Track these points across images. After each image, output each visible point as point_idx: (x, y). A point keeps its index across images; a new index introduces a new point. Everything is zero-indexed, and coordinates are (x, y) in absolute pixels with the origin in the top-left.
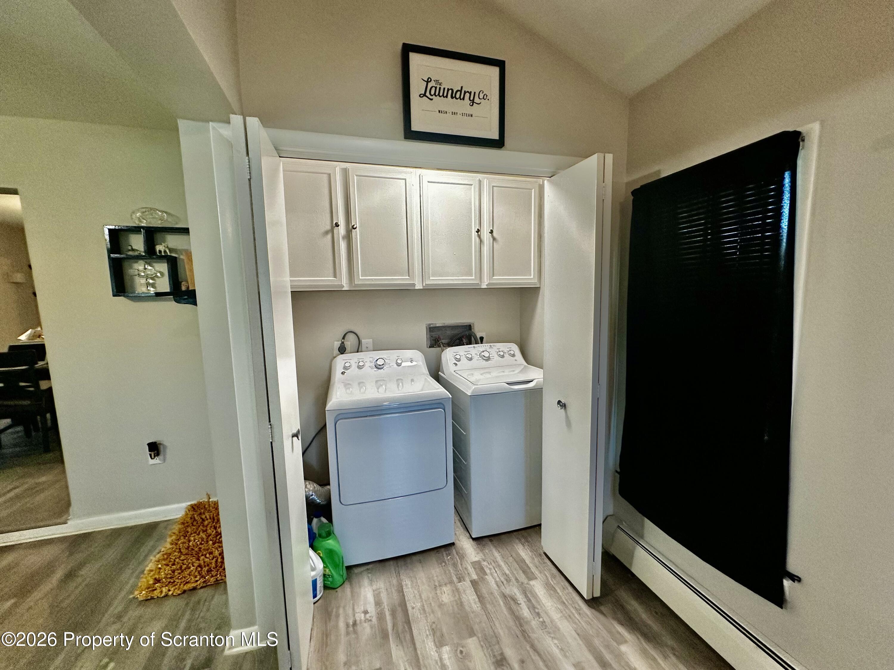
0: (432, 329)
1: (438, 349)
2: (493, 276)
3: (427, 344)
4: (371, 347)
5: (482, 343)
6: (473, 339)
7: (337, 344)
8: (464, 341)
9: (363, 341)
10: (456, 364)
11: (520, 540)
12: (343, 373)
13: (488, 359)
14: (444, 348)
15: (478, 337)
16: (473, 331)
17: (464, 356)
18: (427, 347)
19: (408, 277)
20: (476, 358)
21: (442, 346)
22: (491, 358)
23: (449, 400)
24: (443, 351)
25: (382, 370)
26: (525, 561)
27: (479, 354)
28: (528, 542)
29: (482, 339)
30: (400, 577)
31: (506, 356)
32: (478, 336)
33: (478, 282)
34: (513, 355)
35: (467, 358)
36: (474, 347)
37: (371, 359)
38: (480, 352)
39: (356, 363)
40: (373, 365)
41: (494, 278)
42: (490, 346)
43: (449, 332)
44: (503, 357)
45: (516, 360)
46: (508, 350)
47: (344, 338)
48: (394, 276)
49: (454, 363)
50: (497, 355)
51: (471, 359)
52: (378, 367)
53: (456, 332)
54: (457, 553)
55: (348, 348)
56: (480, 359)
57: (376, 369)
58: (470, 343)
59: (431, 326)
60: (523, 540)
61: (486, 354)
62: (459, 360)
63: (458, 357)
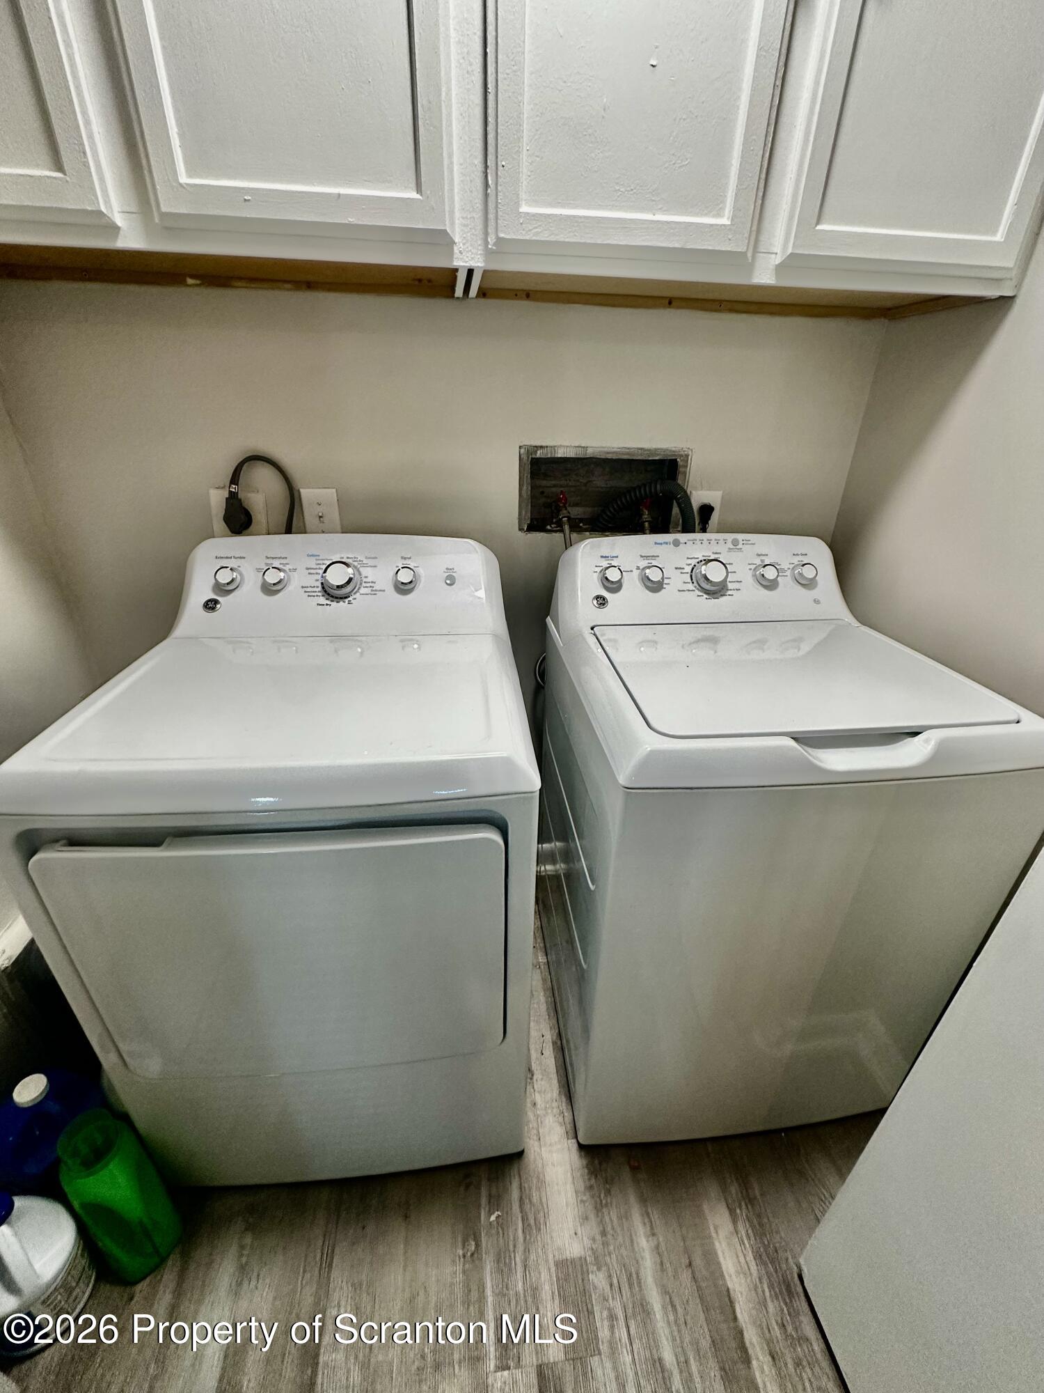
0: (543, 468)
1: (558, 537)
2: (818, 223)
3: (520, 519)
4: (334, 515)
5: (704, 530)
6: (676, 510)
7: (217, 499)
8: (646, 516)
9: (304, 493)
10: (602, 601)
11: (724, 1189)
12: (210, 605)
13: (716, 591)
14: (574, 536)
15: (695, 505)
16: (680, 482)
17: (636, 573)
18: (520, 529)
19: (414, 195)
20: (677, 581)
21: (566, 527)
22: (730, 586)
23: (532, 798)
24: (568, 544)
25: (342, 605)
26: (732, 1303)
27: (688, 569)
28: (751, 1201)
29: (707, 510)
30: (329, 1272)
31: (785, 582)
32: (698, 497)
33: (742, 249)
34: (809, 584)
35: (646, 581)
36: (676, 543)
37: (312, 563)
38: (694, 562)
39: (258, 570)
40: (314, 582)
41: (819, 227)
42: (735, 543)
43: (600, 482)
44: (771, 585)
45: (817, 602)
46: (796, 560)
47: (235, 479)
48: (349, 183)
49: (597, 597)
50: (754, 576)
51: (657, 587)
52: (333, 594)
53: (622, 482)
54: (521, 1199)
55: (259, 516)
56: (691, 586)
57: (323, 600)
58: (661, 526)
59: (539, 454)
60: (734, 1189)
61: (715, 573)
62: (615, 587)
63: (613, 575)
